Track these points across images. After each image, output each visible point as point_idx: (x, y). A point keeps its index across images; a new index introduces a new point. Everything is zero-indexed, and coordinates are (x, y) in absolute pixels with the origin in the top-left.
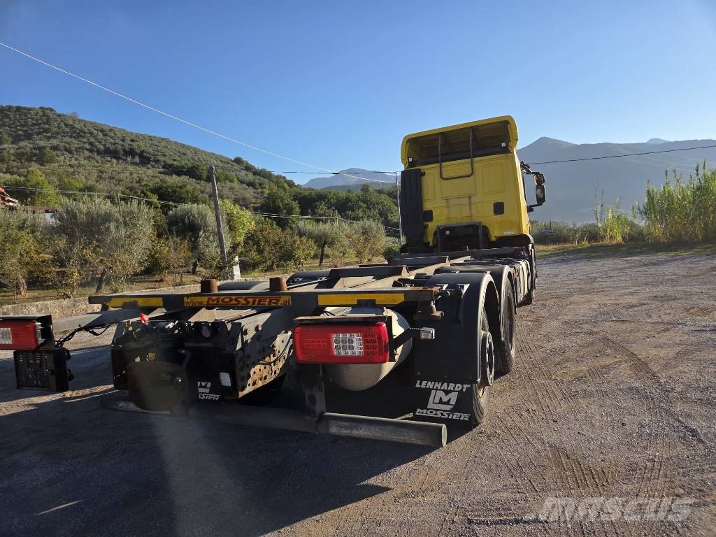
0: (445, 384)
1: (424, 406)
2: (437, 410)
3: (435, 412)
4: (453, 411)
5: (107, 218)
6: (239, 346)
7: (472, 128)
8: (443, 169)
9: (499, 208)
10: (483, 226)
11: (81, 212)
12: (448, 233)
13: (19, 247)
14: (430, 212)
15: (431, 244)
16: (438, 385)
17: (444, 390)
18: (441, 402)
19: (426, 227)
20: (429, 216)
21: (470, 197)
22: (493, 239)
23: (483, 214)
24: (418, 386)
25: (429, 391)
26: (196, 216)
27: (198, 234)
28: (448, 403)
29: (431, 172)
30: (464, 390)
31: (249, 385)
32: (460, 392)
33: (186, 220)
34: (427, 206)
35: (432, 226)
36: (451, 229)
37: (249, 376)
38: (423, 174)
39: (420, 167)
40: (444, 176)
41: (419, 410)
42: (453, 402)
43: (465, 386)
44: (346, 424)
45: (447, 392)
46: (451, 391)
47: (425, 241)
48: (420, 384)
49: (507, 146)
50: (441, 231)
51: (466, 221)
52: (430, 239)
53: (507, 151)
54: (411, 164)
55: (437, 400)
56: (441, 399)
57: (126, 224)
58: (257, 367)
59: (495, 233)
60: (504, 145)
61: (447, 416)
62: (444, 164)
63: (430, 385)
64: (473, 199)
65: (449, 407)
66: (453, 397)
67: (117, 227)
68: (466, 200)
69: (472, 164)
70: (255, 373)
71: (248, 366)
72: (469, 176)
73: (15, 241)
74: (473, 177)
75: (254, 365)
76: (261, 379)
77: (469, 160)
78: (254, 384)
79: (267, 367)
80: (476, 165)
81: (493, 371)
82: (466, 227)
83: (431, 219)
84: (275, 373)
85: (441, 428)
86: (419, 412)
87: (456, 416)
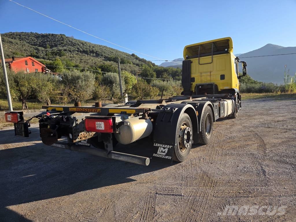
0: (164, 145)
1: (156, 153)
2: (160, 155)
3: (159, 155)
4: (166, 155)
5: (78, 78)
6: (74, 125)
7: (214, 42)
8: (200, 60)
9: (223, 77)
10: (215, 85)
12: (200, 87)
14: (194, 78)
15: (194, 92)
16: (161, 145)
17: (163, 147)
18: (162, 152)
19: (192, 84)
20: (193, 80)
22: (219, 90)
23: (216, 79)
24: (154, 145)
25: (158, 147)
26: (113, 78)
27: (113, 85)
28: (164, 152)
29: (195, 61)
30: (170, 148)
31: (79, 139)
32: (169, 148)
33: (109, 79)
34: (193, 76)
35: (194, 84)
36: (202, 85)
37: (78, 136)
38: (192, 62)
39: (191, 59)
40: (200, 63)
41: (154, 154)
42: (166, 152)
43: (171, 146)
44: (117, 155)
45: (164, 148)
46: (165, 148)
47: (191, 90)
48: (155, 144)
49: (228, 50)
50: (197, 86)
51: (209, 82)
52: (193, 90)
53: (228, 52)
54: (187, 58)
55: (161, 151)
56: (162, 150)
57: (85, 80)
58: (82, 133)
59: (220, 88)
60: (226, 50)
61: (163, 157)
62: (200, 58)
63: (159, 145)
64: (211, 73)
65: (164, 154)
66: (166, 150)
67: (82, 81)
68: (209, 74)
69: (212, 58)
70: (81, 135)
71: (78, 132)
74: (212, 64)
75: (81, 132)
76: (84, 137)
77: (211, 56)
78: (81, 138)
79: (87, 133)
80: (214, 59)
81: (190, 142)
82: (208, 85)
83: (194, 81)
84: (91, 135)
85: (146, 159)
86: (154, 155)
87: (167, 157)
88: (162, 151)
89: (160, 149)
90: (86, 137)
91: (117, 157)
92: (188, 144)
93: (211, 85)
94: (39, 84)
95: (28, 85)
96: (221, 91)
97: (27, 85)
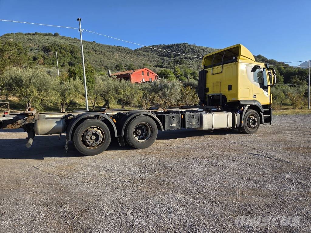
5: (166, 86)
8: (213, 70)
9: (230, 88)
10: (224, 96)
12: (211, 98)
14: (208, 89)
21: (221, 82)
22: (228, 102)
34: (207, 86)
35: (208, 94)
36: (213, 96)
38: (207, 72)
39: (207, 69)
40: (213, 73)
49: (236, 59)
51: (218, 93)
53: (236, 61)
59: (229, 99)
60: (234, 58)
67: (168, 90)
68: (219, 83)
72: (221, 73)
74: (222, 73)
77: (221, 66)
78: (8, 128)
80: (224, 68)
83: (208, 91)
93: (219, 95)
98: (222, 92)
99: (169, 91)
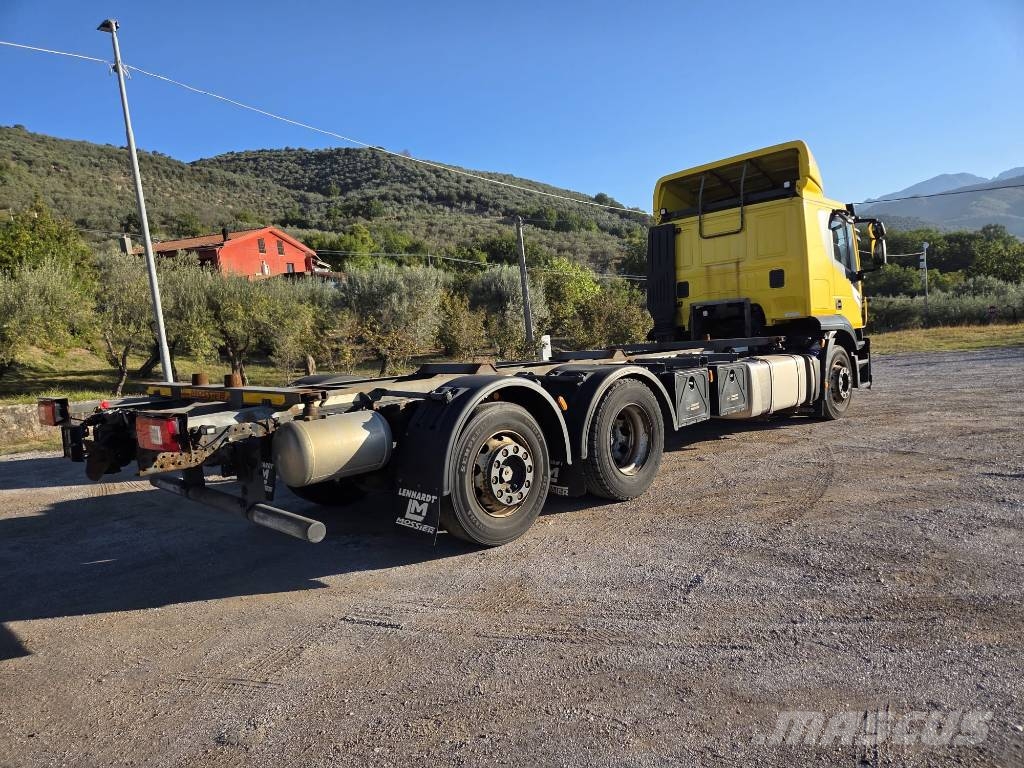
0: (419, 494)
1: (403, 516)
2: (411, 520)
3: (410, 522)
4: (424, 522)
7: (750, 160)
8: (704, 224)
9: (777, 279)
10: (752, 305)
11: (362, 279)
12: (705, 313)
13: (298, 323)
14: (685, 285)
15: (687, 329)
16: (414, 494)
17: (418, 500)
18: (416, 513)
19: (681, 305)
20: (684, 289)
21: (738, 263)
22: (769, 323)
23: (755, 289)
26: (506, 282)
28: (420, 514)
29: (688, 226)
30: (432, 501)
31: (155, 467)
32: (430, 503)
33: (493, 287)
34: (683, 276)
35: (686, 303)
36: (710, 308)
37: (155, 459)
38: (678, 232)
39: (675, 222)
40: (706, 233)
41: (399, 519)
42: (424, 514)
43: (434, 497)
45: (421, 502)
47: (679, 324)
48: (402, 492)
49: (793, 185)
50: (696, 311)
51: (732, 297)
52: (686, 323)
53: (793, 193)
54: (666, 217)
55: (413, 510)
57: (410, 294)
58: (168, 454)
59: (772, 315)
60: (787, 185)
61: (418, 528)
62: (705, 216)
63: (409, 493)
64: (742, 265)
65: (420, 519)
66: (425, 507)
67: (400, 299)
68: (733, 266)
69: (742, 216)
70: (164, 457)
71: (153, 452)
72: (738, 232)
73: (295, 316)
74: (742, 234)
75: (163, 451)
76: (173, 464)
77: (738, 209)
78: (162, 467)
79: (184, 454)
80: (748, 216)
81: (525, 490)
82: (730, 305)
83: (685, 294)
84: (196, 460)
85: (311, 524)
86: (400, 521)
87: (425, 528)
88: (416, 509)
89: (413, 505)
90: (179, 464)
91: (263, 518)
92: (515, 495)
93: (740, 305)
94: (275, 312)
95: (245, 315)
96: (774, 326)
97: (241, 313)
98: (744, 295)
99: (406, 304)
